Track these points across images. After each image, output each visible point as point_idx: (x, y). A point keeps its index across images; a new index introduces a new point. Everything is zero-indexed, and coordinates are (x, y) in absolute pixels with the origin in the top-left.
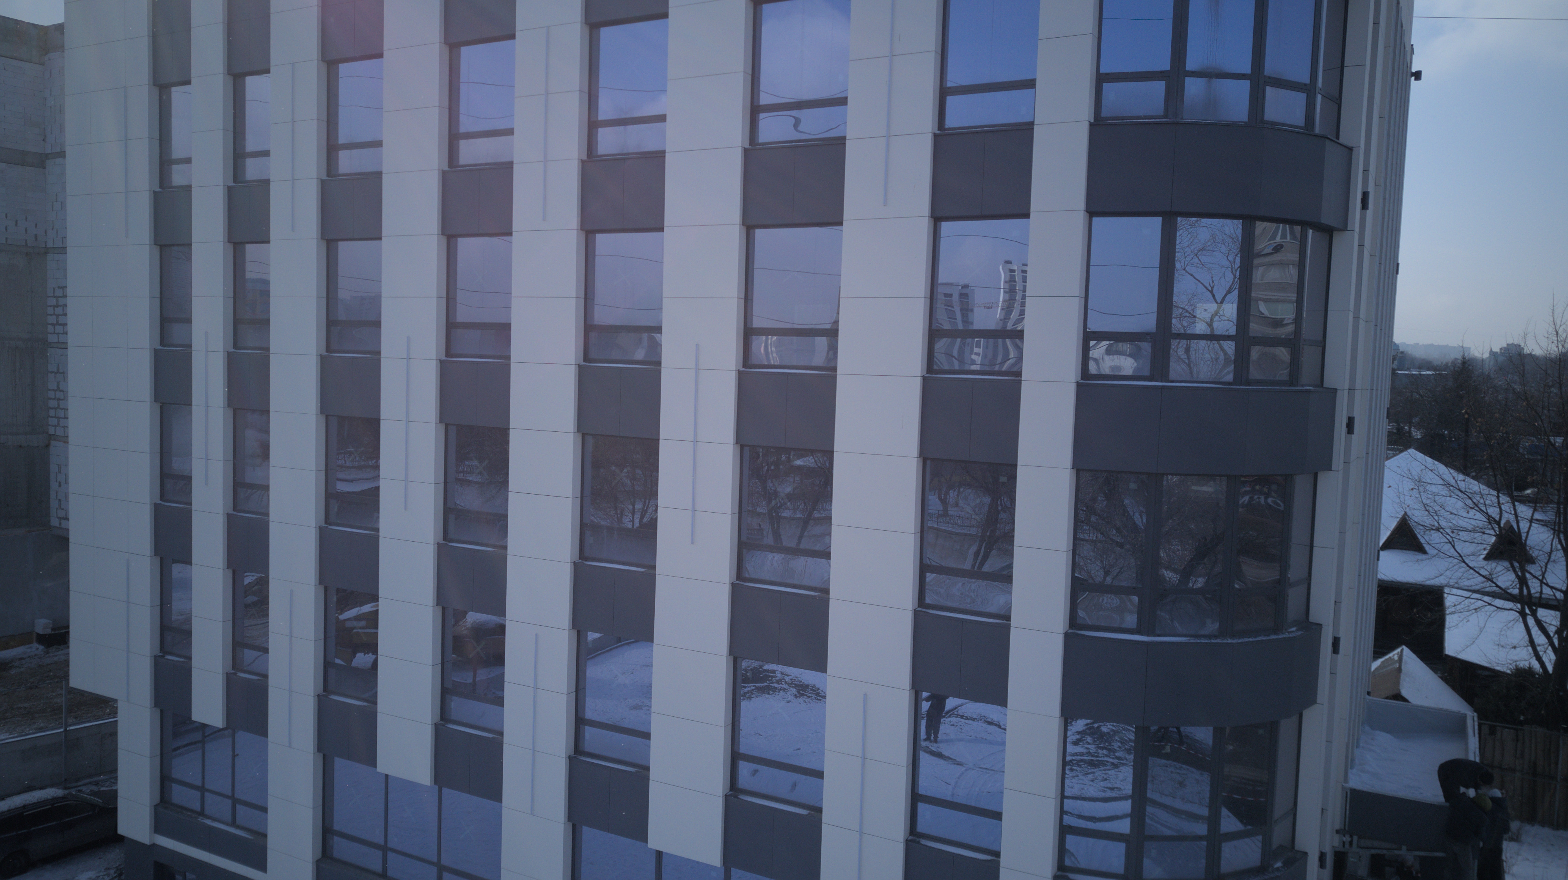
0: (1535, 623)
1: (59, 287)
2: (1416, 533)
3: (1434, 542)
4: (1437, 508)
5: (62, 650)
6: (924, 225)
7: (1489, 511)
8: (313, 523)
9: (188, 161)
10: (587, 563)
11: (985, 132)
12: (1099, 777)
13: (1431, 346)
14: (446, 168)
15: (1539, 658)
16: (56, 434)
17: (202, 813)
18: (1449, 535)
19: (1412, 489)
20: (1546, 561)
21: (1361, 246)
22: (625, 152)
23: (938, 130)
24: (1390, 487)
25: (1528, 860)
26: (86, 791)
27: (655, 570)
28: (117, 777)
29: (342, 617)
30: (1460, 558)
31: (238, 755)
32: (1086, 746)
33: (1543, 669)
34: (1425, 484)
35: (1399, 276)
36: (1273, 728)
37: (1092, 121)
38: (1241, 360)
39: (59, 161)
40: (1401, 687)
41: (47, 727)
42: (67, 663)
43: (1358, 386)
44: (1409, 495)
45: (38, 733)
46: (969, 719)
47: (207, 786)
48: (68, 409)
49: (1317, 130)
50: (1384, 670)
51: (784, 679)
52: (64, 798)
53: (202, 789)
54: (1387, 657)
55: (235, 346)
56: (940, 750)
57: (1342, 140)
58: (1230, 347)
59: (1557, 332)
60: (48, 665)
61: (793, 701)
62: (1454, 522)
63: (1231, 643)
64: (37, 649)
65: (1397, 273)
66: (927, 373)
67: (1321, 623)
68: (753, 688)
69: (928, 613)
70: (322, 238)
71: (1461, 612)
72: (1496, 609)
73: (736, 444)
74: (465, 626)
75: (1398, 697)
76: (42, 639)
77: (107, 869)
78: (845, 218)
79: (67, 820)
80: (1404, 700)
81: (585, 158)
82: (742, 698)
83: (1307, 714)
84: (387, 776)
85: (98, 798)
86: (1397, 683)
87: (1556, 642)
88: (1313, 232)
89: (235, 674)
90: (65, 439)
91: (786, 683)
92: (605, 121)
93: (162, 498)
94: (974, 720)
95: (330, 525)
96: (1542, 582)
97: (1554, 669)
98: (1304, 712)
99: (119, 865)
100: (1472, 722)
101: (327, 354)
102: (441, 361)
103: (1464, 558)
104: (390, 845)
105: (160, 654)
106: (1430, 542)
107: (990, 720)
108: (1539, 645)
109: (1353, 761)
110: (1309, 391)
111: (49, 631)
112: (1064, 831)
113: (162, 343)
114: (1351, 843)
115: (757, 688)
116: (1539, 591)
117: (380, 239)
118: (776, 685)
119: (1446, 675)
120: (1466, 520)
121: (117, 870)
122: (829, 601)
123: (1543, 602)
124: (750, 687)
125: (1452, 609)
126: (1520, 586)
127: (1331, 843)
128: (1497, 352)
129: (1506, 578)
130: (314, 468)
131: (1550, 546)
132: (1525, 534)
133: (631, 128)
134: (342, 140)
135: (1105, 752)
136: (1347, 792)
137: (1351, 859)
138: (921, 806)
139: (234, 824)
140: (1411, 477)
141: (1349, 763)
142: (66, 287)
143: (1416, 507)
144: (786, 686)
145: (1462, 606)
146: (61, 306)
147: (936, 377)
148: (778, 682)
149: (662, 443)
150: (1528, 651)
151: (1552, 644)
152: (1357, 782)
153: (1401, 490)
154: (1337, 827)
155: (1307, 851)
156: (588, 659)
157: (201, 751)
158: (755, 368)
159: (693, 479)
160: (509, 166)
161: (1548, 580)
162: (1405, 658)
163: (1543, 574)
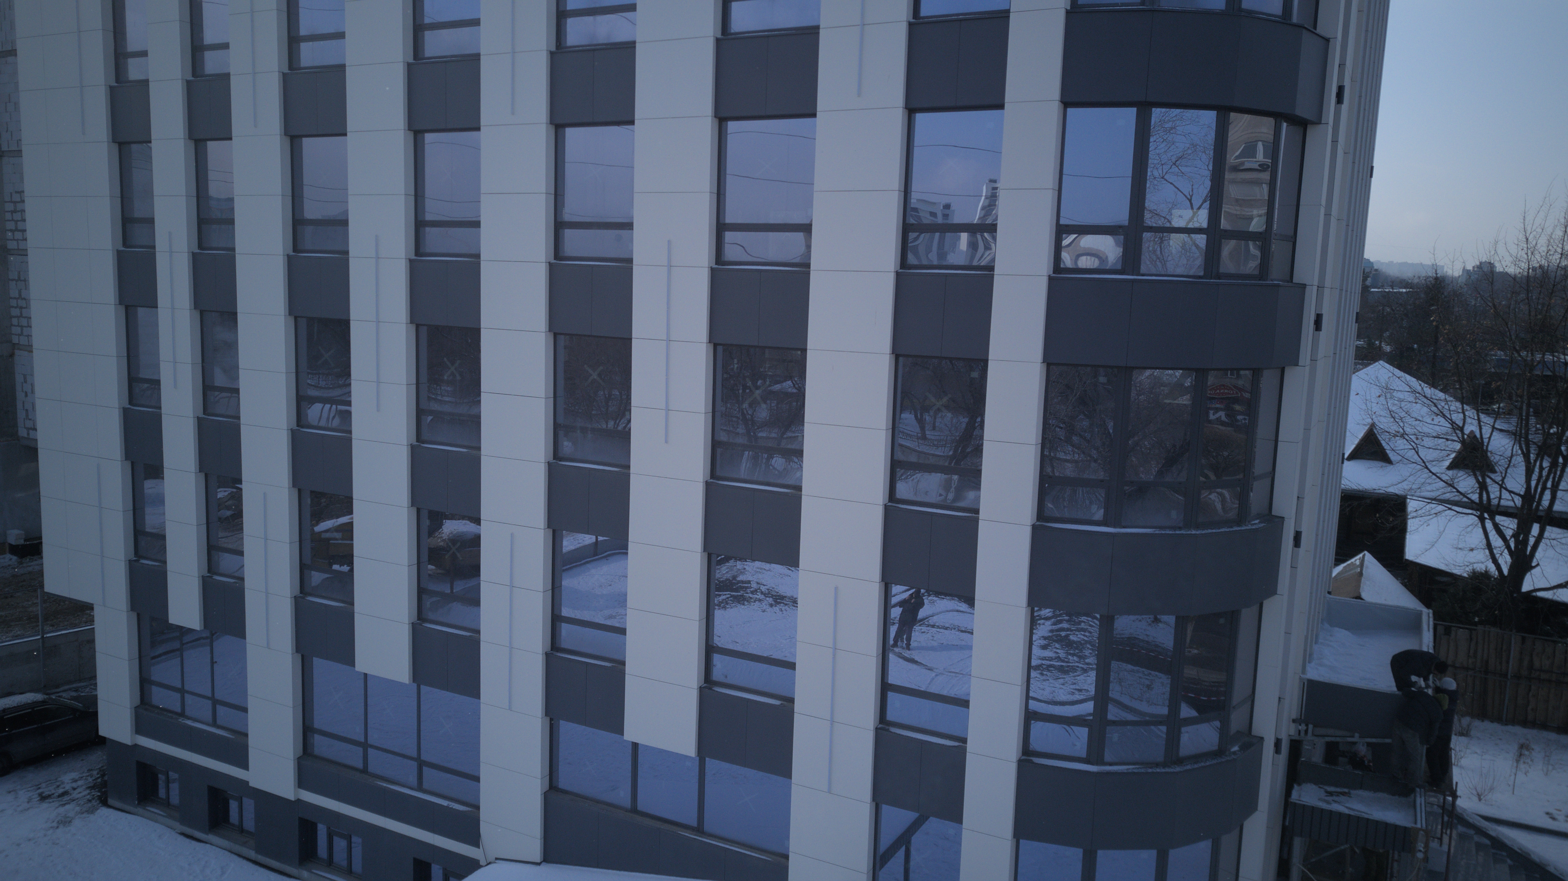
0: (1492, 527)
1: (16, 192)
2: (1380, 439)
3: (1397, 449)
4: (1403, 414)
5: (36, 560)
6: (898, 116)
7: (1453, 418)
8: (284, 425)
9: (144, 54)
10: (561, 463)
11: (961, 20)
12: (1068, 682)
13: (1405, 264)
14: (411, 60)
15: (1495, 561)
16: (21, 343)
17: (182, 714)
18: (1414, 442)
19: (1379, 396)
20: (1506, 466)
21: (1335, 141)
22: (595, 42)
23: (913, 18)
24: (1358, 394)
25: (1476, 753)
26: (66, 696)
27: (630, 469)
28: (96, 683)
29: (317, 529)
30: (1423, 464)
31: (216, 662)
32: (1055, 650)
33: (1498, 572)
34: (1392, 391)
35: (1373, 179)
36: (1233, 617)
37: (1069, 8)
38: (1212, 254)
39: (10, 59)
40: (1361, 590)
41: (24, 635)
42: (41, 573)
43: (1328, 283)
44: (1376, 402)
45: (15, 640)
46: (940, 628)
47: (186, 688)
48: (30, 318)
49: (1295, 19)
50: (1346, 574)
51: (759, 589)
52: (44, 702)
53: (182, 691)
54: (1349, 562)
55: (200, 246)
56: (912, 657)
57: (1319, 30)
58: (1201, 240)
59: (1527, 239)
60: (22, 575)
61: (768, 610)
62: (1418, 428)
63: (1194, 534)
64: (11, 559)
65: (1371, 176)
66: (901, 269)
67: (1283, 516)
68: (729, 596)
69: (898, 507)
70: (286, 134)
71: (1422, 517)
72: (1455, 513)
73: (710, 342)
74: (441, 537)
75: (1359, 597)
76: (15, 550)
77: (89, 770)
78: (818, 109)
79: (48, 723)
80: (1362, 599)
81: (553, 49)
82: (717, 607)
83: (1267, 604)
84: (366, 675)
85: (78, 702)
86: (1358, 586)
87: (1512, 545)
88: (1287, 126)
89: (211, 577)
90: (29, 349)
91: (762, 593)
92: (573, 10)
93: (131, 402)
94: (946, 629)
95: (303, 427)
96: (1501, 487)
97: (1510, 570)
98: (1264, 602)
99: (102, 767)
100: (1427, 618)
101: (294, 254)
102: (411, 261)
103: (1427, 464)
104: (370, 741)
105: (135, 559)
106: (1394, 449)
107: (963, 629)
108: (1496, 548)
109: (1311, 655)
110: (1278, 286)
111: (22, 542)
112: (1030, 717)
113: (125, 244)
114: (1306, 732)
115: (732, 596)
116: (1498, 496)
117: (345, 135)
118: (751, 595)
119: (1406, 581)
120: (1431, 426)
121: (100, 771)
122: (801, 498)
123: (1502, 509)
124: (725, 595)
125: (1414, 514)
126: (1480, 490)
127: (1288, 731)
128: (1470, 270)
129: (1467, 483)
130: (284, 370)
131: (1511, 451)
132: (1487, 439)
133: (600, 18)
134: (303, 32)
135: (1075, 658)
136: (1304, 683)
137: (1306, 747)
138: (890, 695)
139: (214, 724)
140: (1378, 385)
141: (1308, 657)
142: (23, 192)
143: (1382, 413)
144: (762, 597)
145: (1423, 511)
146: (18, 211)
147: (910, 273)
148: (752, 593)
149: (634, 342)
150: (1485, 553)
151: (1508, 547)
152: (1314, 673)
153: (1368, 398)
154: (1294, 716)
155: (1264, 736)
156: (564, 571)
157: (179, 658)
158: (728, 265)
159: (667, 379)
160: (476, 58)
161: (1507, 485)
162: (1366, 563)
163: (1503, 480)
